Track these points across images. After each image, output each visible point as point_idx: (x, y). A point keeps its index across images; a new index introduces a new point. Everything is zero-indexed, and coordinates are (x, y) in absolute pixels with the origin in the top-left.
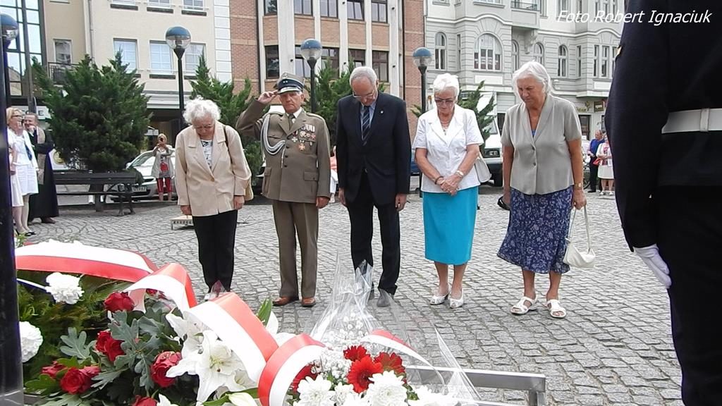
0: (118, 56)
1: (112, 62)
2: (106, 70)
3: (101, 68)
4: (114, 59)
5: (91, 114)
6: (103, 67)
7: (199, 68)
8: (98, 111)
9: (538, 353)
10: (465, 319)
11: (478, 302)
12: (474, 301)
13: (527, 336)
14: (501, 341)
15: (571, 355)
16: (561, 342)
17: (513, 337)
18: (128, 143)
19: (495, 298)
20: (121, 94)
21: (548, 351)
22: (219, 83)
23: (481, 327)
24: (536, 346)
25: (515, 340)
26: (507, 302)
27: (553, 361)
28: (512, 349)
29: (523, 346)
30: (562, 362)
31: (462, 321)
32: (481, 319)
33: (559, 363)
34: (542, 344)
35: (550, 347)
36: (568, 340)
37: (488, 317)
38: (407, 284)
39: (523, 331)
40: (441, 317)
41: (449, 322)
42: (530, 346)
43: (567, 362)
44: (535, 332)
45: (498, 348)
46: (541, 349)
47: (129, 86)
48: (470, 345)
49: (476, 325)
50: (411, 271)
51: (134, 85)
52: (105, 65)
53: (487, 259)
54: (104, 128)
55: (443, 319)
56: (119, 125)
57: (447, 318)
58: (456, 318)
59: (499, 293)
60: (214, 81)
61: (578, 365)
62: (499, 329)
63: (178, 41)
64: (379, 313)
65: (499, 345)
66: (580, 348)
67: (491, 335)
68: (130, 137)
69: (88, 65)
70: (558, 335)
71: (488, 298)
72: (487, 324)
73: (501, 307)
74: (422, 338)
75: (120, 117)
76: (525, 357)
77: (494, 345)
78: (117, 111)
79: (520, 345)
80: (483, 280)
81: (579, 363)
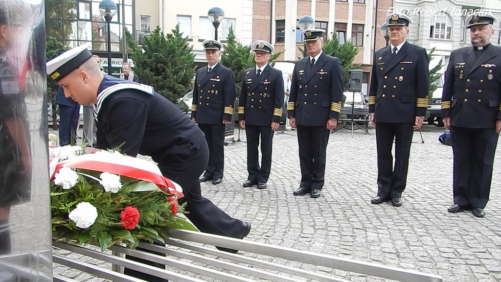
0: (177, 27)
1: (174, 31)
2: (169, 36)
3: (166, 35)
4: (175, 29)
5: (158, 65)
6: (168, 34)
7: (229, 35)
8: (163, 64)
9: (453, 256)
10: (400, 224)
11: (412, 213)
12: (409, 211)
13: (446, 242)
14: (425, 243)
15: (480, 261)
16: (473, 249)
17: (434, 241)
18: (180, 85)
19: (426, 211)
20: (178, 52)
21: (461, 255)
22: (241, 46)
23: (410, 232)
24: (452, 250)
25: (436, 244)
26: (434, 215)
27: (464, 263)
28: (432, 251)
29: (441, 249)
30: (471, 265)
31: (397, 226)
32: (412, 225)
33: (468, 265)
34: (457, 250)
35: (463, 252)
36: (479, 248)
37: (417, 225)
38: (359, 195)
39: (444, 238)
40: (381, 222)
41: (387, 225)
42: (447, 250)
43: (476, 265)
44: (453, 240)
45: (421, 249)
46: (456, 253)
47: (183, 47)
48: (400, 244)
49: (407, 230)
50: (364, 186)
51: (186, 46)
52: (169, 33)
53: (424, 181)
54: (166, 74)
55: (382, 223)
56: (176, 73)
57: (386, 223)
58: (392, 223)
59: (429, 207)
60: (238, 44)
61: (484, 268)
62: (425, 234)
63: (216, 17)
64: (336, 214)
65: (422, 247)
66: (487, 255)
67: (418, 239)
68: (183, 81)
69: (159, 33)
70: (471, 243)
71: (419, 210)
72: (416, 230)
73: (428, 218)
74: (364, 235)
75: (176, 68)
76: (442, 258)
77: (418, 246)
78: (174, 64)
79: (440, 248)
80: (418, 196)
81: (485, 267)
